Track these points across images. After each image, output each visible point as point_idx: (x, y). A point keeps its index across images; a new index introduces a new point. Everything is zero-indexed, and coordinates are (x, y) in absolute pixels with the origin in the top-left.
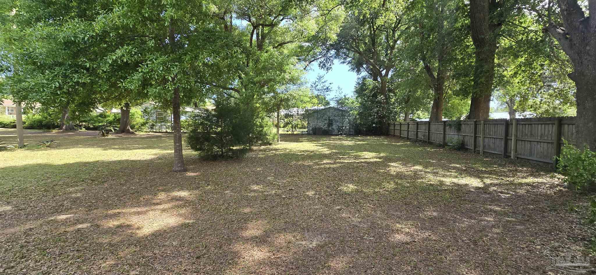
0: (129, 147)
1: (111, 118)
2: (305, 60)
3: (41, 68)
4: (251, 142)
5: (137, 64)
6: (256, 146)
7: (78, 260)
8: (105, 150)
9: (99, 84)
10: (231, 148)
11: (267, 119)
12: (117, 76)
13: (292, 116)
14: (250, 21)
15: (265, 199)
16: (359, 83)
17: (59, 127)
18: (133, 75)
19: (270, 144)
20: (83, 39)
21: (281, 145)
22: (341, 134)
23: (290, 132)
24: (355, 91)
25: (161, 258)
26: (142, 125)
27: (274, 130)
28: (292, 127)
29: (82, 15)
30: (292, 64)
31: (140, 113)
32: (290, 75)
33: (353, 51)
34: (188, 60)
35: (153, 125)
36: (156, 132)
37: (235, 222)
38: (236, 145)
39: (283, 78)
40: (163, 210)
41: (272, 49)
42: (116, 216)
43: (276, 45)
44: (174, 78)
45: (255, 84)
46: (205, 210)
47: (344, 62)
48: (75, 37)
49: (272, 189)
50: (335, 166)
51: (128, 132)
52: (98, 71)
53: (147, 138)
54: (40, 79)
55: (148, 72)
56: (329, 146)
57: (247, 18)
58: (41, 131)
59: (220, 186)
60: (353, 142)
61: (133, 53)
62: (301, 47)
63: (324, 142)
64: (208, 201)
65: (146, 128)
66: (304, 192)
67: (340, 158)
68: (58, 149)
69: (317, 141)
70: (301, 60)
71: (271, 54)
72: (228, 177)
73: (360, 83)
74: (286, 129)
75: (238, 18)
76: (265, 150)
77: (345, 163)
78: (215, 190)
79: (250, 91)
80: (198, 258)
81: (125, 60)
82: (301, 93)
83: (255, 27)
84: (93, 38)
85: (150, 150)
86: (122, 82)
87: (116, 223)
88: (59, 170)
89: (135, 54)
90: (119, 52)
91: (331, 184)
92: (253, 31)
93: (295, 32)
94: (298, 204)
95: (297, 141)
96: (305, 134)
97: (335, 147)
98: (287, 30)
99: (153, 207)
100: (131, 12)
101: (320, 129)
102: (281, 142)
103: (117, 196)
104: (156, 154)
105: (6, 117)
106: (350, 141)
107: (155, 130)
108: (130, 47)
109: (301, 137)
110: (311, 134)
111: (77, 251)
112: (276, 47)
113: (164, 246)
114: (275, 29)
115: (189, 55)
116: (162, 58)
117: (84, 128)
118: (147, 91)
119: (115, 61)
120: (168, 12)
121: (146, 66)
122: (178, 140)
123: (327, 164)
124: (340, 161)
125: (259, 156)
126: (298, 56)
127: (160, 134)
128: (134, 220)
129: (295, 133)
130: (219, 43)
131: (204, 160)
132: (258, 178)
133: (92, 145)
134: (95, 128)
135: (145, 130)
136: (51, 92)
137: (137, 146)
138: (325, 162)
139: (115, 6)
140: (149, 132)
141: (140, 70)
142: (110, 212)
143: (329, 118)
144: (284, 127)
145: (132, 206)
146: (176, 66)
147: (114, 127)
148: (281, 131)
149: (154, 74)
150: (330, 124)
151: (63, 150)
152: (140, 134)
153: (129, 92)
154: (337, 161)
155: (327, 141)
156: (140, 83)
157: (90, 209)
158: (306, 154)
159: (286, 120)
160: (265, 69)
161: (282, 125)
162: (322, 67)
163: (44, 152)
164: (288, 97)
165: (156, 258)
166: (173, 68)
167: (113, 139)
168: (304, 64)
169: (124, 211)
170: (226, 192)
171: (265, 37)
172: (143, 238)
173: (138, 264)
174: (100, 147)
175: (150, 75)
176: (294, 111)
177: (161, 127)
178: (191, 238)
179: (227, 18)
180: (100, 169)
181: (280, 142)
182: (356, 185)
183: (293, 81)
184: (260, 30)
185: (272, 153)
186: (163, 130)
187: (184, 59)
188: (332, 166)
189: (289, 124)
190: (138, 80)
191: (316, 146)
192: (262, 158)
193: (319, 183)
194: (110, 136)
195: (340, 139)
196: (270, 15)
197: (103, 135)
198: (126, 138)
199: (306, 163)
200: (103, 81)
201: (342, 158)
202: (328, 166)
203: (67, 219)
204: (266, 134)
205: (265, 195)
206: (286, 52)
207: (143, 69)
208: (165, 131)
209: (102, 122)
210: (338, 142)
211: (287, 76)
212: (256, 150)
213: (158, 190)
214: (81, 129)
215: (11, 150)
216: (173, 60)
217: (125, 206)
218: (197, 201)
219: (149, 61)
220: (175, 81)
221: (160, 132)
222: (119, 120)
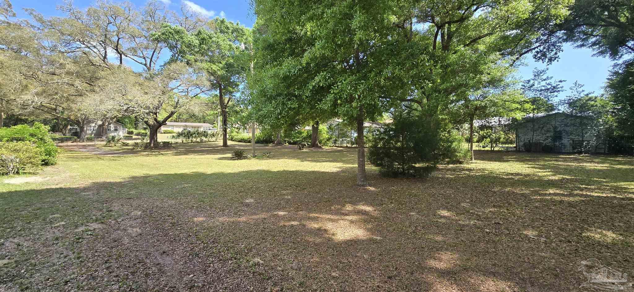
0: (319, 160)
1: (305, 135)
2: (511, 54)
3: (270, 99)
4: (436, 159)
5: (329, 87)
6: (441, 164)
7: (295, 251)
8: (302, 161)
9: (303, 107)
10: (413, 165)
11: (455, 132)
12: (315, 99)
13: (491, 128)
14: (433, 22)
15: (461, 230)
16: (616, 73)
17: (273, 142)
18: (326, 97)
19: (461, 163)
20: (294, 72)
21: (477, 165)
22: (580, 153)
23: (488, 149)
24: (608, 87)
25: (355, 267)
26: (328, 140)
27: (465, 146)
28: (491, 142)
29: (293, 54)
30: (492, 62)
31: (326, 129)
32: (489, 76)
33: (602, 26)
34: (373, 77)
35: (336, 140)
36: (338, 147)
37: (426, 249)
38: (419, 162)
39: (480, 82)
40: (352, 222)
41: (463, 49)
42: (315, 219)
43: (468, 43)
44: (360, 95)
45: (440, 93)
46: (391, 229)
47: (582, 45)
48: (290, 72)
49: (469, 219)
50: (571, 199)
51: (317, 146)
52: (303, 97)
53: (331, 152)
54: (270, 107)
55: (338, 93)
56: (556, 170)
57: (430, 20)
58: (263, 145)
59: (404, 206)
60: (607, 165)
61: (327, 78)
62: (504, 38)
63: (546, 163)
64: (393, 220)
65: (330, 143)
66: (519, 230)
67: (580, 188)
68: (273, 159)
69: (534, 161)
70: (505, 55)
71: (461, 55)
72: (412, 198)
73: (620, 72)
74: (481, 144)
75: (419, 22)
76: (454, 170)
77: (593, 196)
78: (399, 209)
79: (434, 101)
80: (390, 278)
81: (321, 85)
82: (506, 97)
83: (440, 27)
84: (300, 71)
85: (335, 163)
86: (319, 104)
87: (316, 226)
88: (276, 175)
89: (328, 79)
90: (317, 79)
91: (567, 225)
92: (437, 32)
93: (496, 21)
94: (511, 245)
95: (500, 160)
96: (511, 151)
97: (568, 171)
98: (484, 21)
99: (343, 217)
100: (328, 42)
101: (537, 144)
102: (476, 161)
103: (314, 202)
104: (340, 168)
105: (246, 135)
106: (598, 163)
107: (337, 145)
108: (325, 73)
109: (505, 155)
110: (522, 152)
111: (293, 243)
112: (468, 45)
113: (356, 256)
114: (466, 23)
115: (374, 71)
116: (350, 79)
117: (288, 142)
118: (338, 110)
119: (314, 87)
120: (357, 35)
121: (336, 87)
122: (361, 155)
123: (555, 194)
124: (581, 193)
125: (447, 176)
126: (500, 50)
127: (341, 148)
128: (329, 226)
129: (496, 149)
130: (404, 55)
131: (385, 176)
132: (448, 203)
133: (293, 157)
134: (295, 143)
135: (329, 145)
136: (276, 117)
137: (325, 159)
138: (551, 191)
139: (317, 41)
140: (333, 147)
141: (332, 92)
142: (311, 215)
143: (555, 128)
144: (478, 142)
145: (327, 213)
146: (362, 84)
147: (307, 142)
148: (475, 147)
149: (343, 94)
150: (558, 136)
151: (276, 160)
152: (325, 148)
153: (323, 112)
154: (576, 192)
155: (553, 162)
156: (332, 103)
157: (297, 209)
158: (517, 178)
159: (481, 133)
160: (454, 73)
161: (475, 140)
162: (540, 58)
163: (266, 161)
164: (486, 104)
165: (351, 266)
166: (360, 86)
167: (307, 152)
168: (509, 58)
169: (321, 216)
170: (412, 213)
171: (453, 35)
172: (338, 245)
173: (337, 267)
174: (298, 159)
175: (340, 94)
176: (494, 121)
177: (342, 142)
178: (380, 255)
179: (407, 26)
180: (300, 177)
181: (474, 161)
182: (621, 235)
183: (494, 82)
184: (446, 30)
185: (464, 174)
186: (344, 145)
187: (369, 76)
188: (566, 199)
189: (486, 138)
190: (331, 100)
191: (532, 167)
192: (452, 179)
193: (544, 220)
194: (305, 150)
195: (576, 160)
196: (459, 8)
197: (300, 149)
198: (315, 152)
199: (517, 191)
200: (306, 105)
201: (586, 188)
202: (557, 198)
203: (284, 215)
204: (455, 151)
205: (460, 225)
206: (482, 47)
207: (334, 90)
208: (346, 145)
209: (299, 138)
210: (574, 164)
211: (485, 78)
212: (442, 169)
213: (346, 202)
214: (286, 144)
215: (250, 159)
216: (359, 79)
217: (321, 212)
218: (382, 218)
219: (339, 83)
220: (361, 98)
221: (341, 147)
222: (310, 136)
